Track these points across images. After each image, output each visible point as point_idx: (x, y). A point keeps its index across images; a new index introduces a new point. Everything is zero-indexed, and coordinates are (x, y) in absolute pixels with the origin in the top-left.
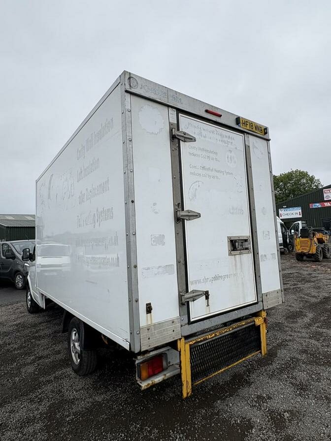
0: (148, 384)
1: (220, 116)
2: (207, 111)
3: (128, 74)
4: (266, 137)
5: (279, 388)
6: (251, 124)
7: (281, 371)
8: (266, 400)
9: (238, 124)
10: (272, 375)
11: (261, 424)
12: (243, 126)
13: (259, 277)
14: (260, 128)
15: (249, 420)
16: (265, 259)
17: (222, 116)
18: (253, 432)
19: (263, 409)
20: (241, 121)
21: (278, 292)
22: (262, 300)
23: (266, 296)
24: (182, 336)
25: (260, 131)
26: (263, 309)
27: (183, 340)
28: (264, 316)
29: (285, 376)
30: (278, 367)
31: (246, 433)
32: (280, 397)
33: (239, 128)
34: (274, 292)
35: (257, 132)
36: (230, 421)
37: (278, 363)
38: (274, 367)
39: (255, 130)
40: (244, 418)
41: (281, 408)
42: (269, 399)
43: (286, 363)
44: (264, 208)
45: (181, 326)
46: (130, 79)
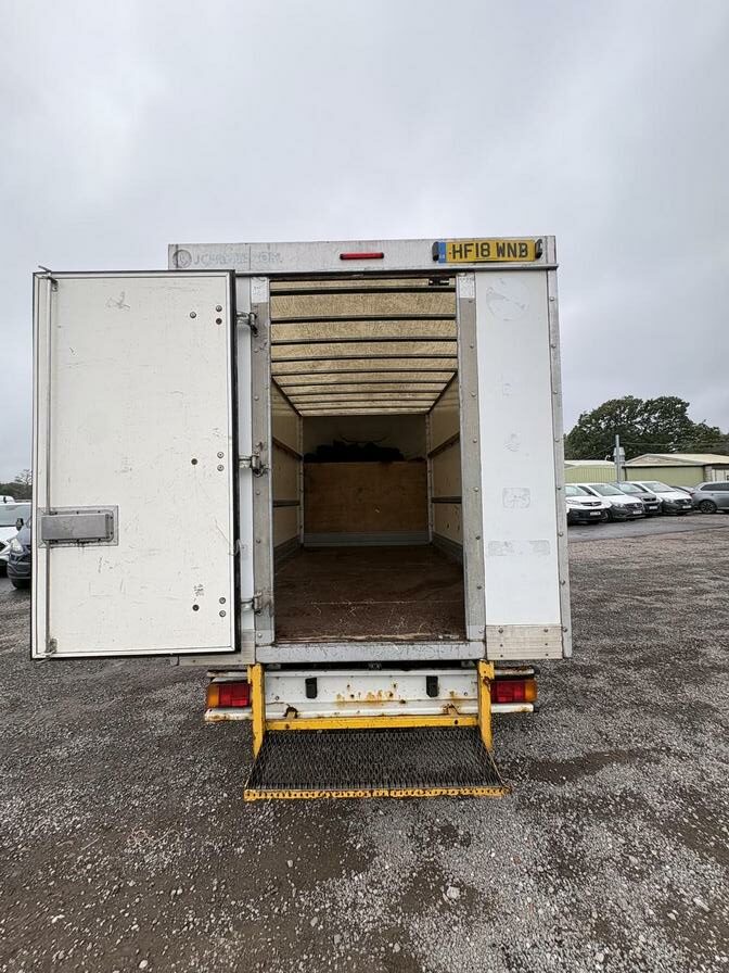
0: (216, 717)
1: (381, 256)
2: (343, 257)
3: (174, 248)
4: (541, 263)
5: (511, 836)
6: (483, 247)
7: (566, 806)
8: (455, 841)
9: (436, 258)
10: (532, 803)
11: (384, 876)
12: (454, 257)
13: (479, 588)
14: (518, 247)
15: (375, 855)
16: (505, 552)
17: (385, 255)
18: (356, 878)
19: (425, 852)
20: (449, 249)
21: (546, 631)
22: (482, 637)
23: (501, 632)
24: (256, 662)
25: (518, 254)
26: (485, 658)
27: (258, 668)
28: (487, 675)
29: (560, 822)
30: (567, 795)
31: (344, 871)
32: (486, 854)
33: (436, 268)
34: (533, 627)
35: (506, 258)
36: (348, 837)
37: (580, 787)
38: (559, 791)
39: (499, 256)
40: (372, 847)
41: (461, 873)
42: (462, 844)
43: (599, 797)
44: (513, 436)
45: (256, 646)
46: (176, 254)
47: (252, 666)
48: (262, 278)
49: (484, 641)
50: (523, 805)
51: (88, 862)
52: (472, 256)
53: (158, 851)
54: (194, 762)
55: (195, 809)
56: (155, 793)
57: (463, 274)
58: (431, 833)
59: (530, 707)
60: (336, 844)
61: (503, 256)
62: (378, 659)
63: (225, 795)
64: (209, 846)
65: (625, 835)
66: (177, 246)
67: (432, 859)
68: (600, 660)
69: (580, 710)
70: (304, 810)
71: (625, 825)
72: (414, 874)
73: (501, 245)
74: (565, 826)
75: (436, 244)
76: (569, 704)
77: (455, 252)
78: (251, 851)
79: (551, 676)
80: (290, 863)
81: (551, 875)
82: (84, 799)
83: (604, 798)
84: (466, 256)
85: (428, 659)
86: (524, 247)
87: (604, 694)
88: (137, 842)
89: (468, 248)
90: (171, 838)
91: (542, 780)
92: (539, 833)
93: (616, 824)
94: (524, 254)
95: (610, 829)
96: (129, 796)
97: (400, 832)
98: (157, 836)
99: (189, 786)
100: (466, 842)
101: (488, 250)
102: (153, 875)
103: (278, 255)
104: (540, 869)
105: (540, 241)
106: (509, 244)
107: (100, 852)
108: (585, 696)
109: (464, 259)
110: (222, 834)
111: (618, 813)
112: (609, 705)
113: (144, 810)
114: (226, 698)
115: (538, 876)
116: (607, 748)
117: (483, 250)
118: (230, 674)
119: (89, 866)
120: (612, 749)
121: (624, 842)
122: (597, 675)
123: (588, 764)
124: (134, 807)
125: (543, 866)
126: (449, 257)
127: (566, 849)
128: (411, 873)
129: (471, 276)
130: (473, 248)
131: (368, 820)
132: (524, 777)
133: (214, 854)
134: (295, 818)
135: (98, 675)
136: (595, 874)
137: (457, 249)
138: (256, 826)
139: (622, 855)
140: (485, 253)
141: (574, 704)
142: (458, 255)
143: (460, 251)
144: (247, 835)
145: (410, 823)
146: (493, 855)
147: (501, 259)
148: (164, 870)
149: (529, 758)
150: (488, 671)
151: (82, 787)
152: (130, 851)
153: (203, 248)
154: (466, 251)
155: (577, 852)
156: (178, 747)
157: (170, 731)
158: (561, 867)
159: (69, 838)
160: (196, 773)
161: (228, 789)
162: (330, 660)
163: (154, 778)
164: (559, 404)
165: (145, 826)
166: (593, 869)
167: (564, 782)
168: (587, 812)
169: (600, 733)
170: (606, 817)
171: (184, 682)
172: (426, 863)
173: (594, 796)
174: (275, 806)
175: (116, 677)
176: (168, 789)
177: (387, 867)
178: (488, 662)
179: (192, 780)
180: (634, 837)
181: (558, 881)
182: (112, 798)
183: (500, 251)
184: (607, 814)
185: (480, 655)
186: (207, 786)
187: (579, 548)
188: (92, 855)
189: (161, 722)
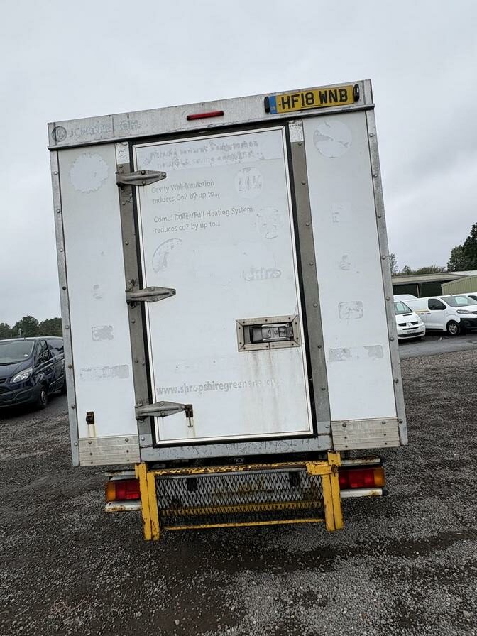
0: (114, 508)
2: (189, 118)
4: (360, 104)
5: (361, 598)
6: (307, 96)
7: (415, 573)
8: (314, 603)
9: (267, 110)
10: (385, 574)
11: (251, 629)
12: (284, 108)
13: (323, 389)
14: (338, 93)
15: (246, 613)
16: (343, 358)
17: (225, 112)
18: (229, 631)
19: (288, 611)
20: (279, 102)
21: (384, 423)
22: (328, 431)
23: (344, 426)
24: (141, 461)
25: (339, 99)
26: (332, 449)
27: (143, 466)
28: (334, 463)
29: (407, 587)
30: (417, 566)
31: (219, 626)
32: (339, 612)
33: (269, 119)
34: (372, 421)
35: (328, 104)
36: (225, 602)
37: (430, 559)
38: (411, 563)
39: (322, 102)
40: (244, 608)
41: (316, 626)
42: (319, 605)
43: (446, 568)
44: (345, 257)
45: (141, 447)
46: (54, 130)
47: (138, 464)
48: (123, 143)
49: (331, 435)
50: (377, 574)
51: (20, 625)
52: (298, 105)
53: (74, 616)
54: (103, 551)
55: (103, 586)
56: (72, 575)
57: (292, 122)
58: (295, 597)
59: (379, 491)
60: (214, 607)
61: (326, 102)
62: (241, 454)
63: (128, 575)
64: (114, 612)
65: (464, 596)
66: (54, 123)
67: (293, 617)
68: (470, 455)
69: (442, 498)
70: (191, 583)
71: (466, 588)
72: (277, 627)
73: (323, 92)
74: (411, 590)
75: (267, 99)
76: (433, 493)
77: (284, 103)
78: (147, 614)
79: (421, 471)
80: (177, 622)
81: (392, 626)
82: (17, 581)
83: (450, 568)
84: (293, 106)
85: (283, 452)
86: (343, 92)
87: (468, 484)
88: (58, 610)
89: (295, 98)
90: (84, 607)
91: (397, 555)
92: (386, 596)
93: (457, 588)
94: (344, 98)
95: (450, 591)
96: (51, 578)
97: (268, 597)
98: (73, 606)
99: (100, 569)
100: (324, 603)
101: (312, 98)
102: (70, 632)
103: (136, 121)
104: (383, 622)
105: (357, 86)
106: (330, 92)
107: (30, 618)
108: (449, 486)
109: (292, 109)
110: (125, 603)
111: (460, 579)
112: (471, 493)
113: (63, 588)
114: (122, 493)
115: (381, 627)
116: (461, 528)
117: (307, 99)
118: (123, 473)
119: (21, 628)
120: (466, 529)
121: (461, 600)
122: (465, 469)
123: (441, 541)
124: (57, 586)
125: (387, 620)
126: (280, 108)
127: (409, 607)
128: (274, 627)
129: (299, 122)
130: (299, 98)
131: (243, 589)
132: (381, 553)
133: (117, 617)
134: (183, 589)
135: (27, 488)
136: (430, 625)
137: (286, 100)
138: (152, 596)
139: (457, 611)
140: (310, 101)
141: (438, 493)
142: (286, 105)
143: (288, 102)
144: (144, 603)
145: (277, 590)
146: (345, 612)
147: (324, 105)
148: (78, 630)
149: (389, 538)
150: (335, 460)
151: (15, 573)
152: (52, 617)
153: (75, 123)
154: (293, 101)
155: (418, 609)
156: (92, 540)
157: (84, 528)
158: (402, 620)
159: (5, 609)
160: (105, 559)
161: (131, 571)
162: (201, 457)
163: (71, 564)
164: (384, 226)
165: (64, 599)
166: (429, 621)
167: (417, 556)
168: (433, 580)
169: (457, 516)
170: (450, 582)
171: (97, 490)
172: (288, 619)
173: (441, 566)
174: (167, 582)
175: (42, 488)
176: (82, 571)
177: (255, 622)
178: (335, 452)
179: (101, 565)
180: (471, 597)
181: (398, 631)
182: (38, 580)
183: (323, 98)
184: (451, 580)
185: (327, 447)
186: (114, 568)
187: (468, 355)
188: (24, 620)
189: (77, 521)
